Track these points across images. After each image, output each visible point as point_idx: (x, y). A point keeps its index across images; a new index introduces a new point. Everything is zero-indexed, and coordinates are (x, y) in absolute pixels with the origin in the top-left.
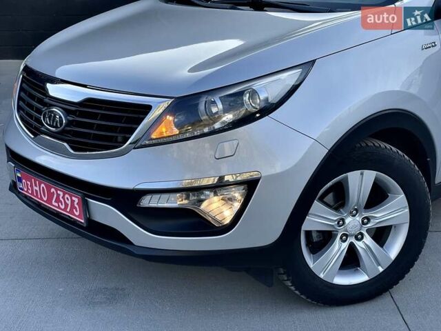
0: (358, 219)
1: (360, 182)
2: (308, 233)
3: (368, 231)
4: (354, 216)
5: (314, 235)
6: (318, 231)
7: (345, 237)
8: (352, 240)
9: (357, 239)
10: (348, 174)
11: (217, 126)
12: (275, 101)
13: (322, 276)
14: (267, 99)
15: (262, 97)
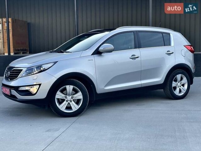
0: (71, 97)
1: (70, 88)
2: (58, 99)
3: (73, 100)
4: (69, 96)
5: (60, 100)
6: (61, 99)
7: (67, 101)
8: (69, 102)
9: (70, 102)
10: (66, 86)
11: (34, 73)
12: (47, 69)
13: (61, 109)
14: (44, 68)
15: (43, 68)
